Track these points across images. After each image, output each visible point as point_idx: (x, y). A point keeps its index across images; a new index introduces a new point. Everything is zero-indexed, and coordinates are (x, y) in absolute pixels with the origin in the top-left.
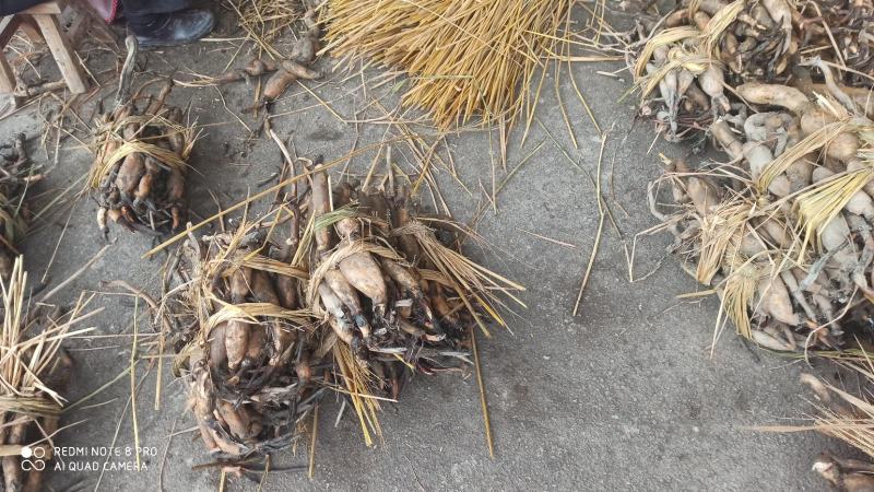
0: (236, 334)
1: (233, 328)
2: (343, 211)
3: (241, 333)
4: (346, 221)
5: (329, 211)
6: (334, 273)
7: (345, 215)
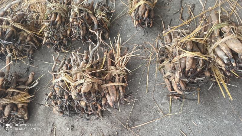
0: (190, 61)
1: (189, 59)
2: (225, 23)
3: (191, 61)
4: (226, 27)
5: (219, 23)
6: (223, 44)
7: (226, 25)
